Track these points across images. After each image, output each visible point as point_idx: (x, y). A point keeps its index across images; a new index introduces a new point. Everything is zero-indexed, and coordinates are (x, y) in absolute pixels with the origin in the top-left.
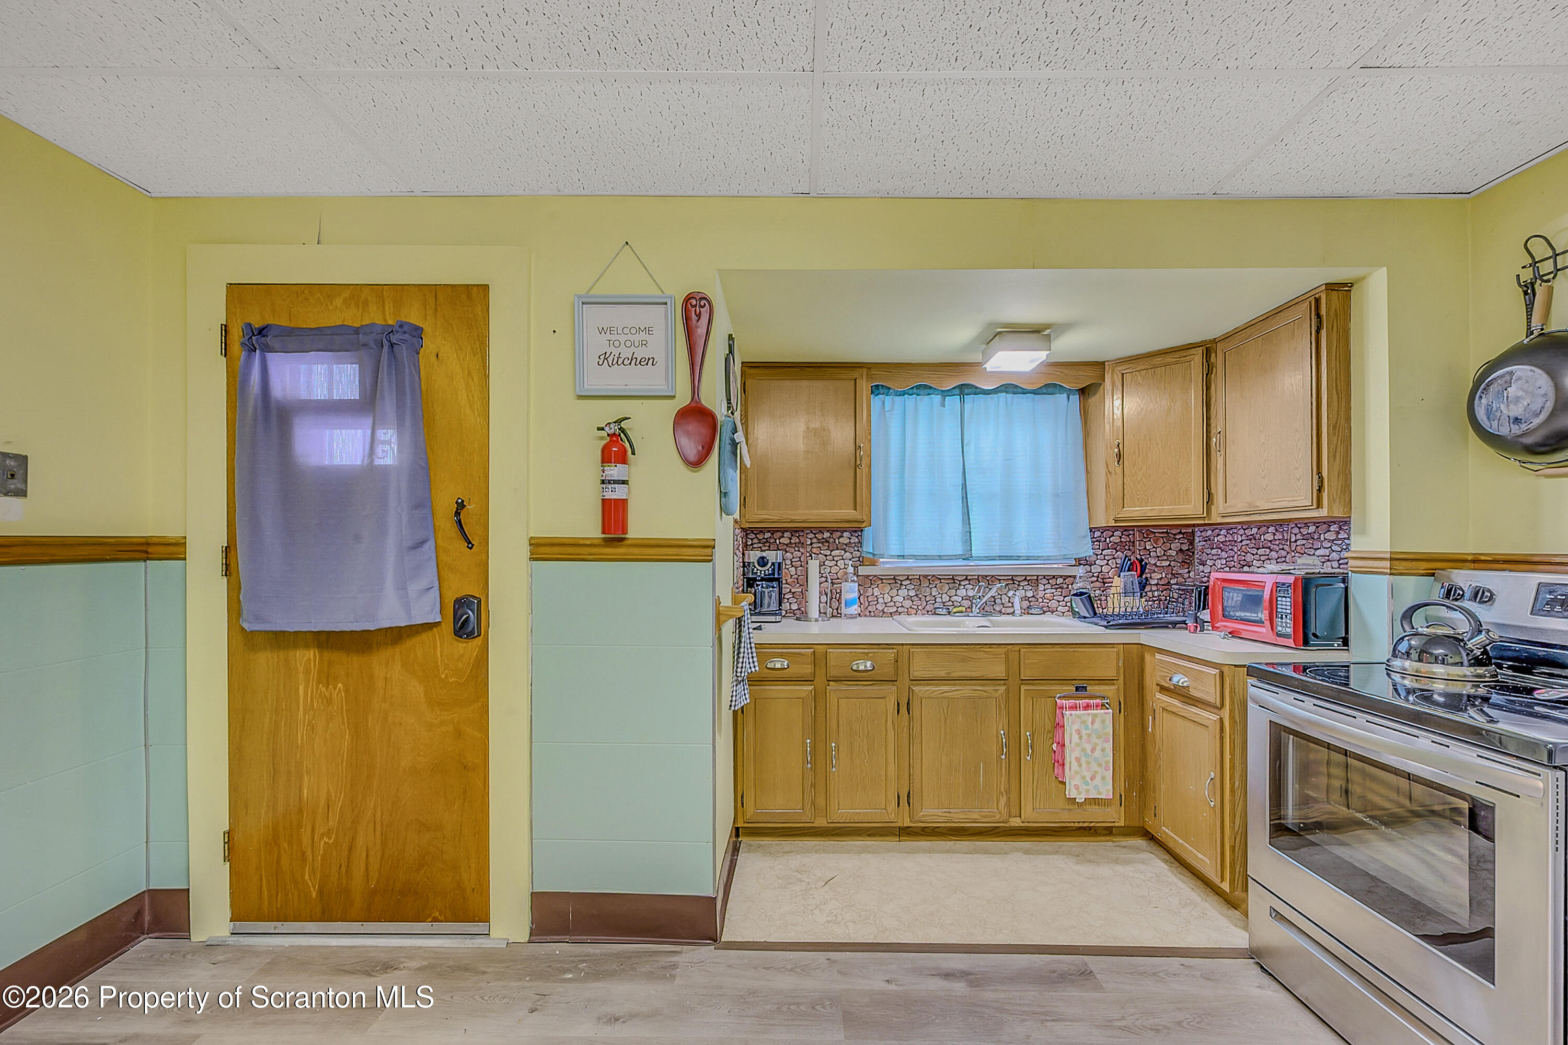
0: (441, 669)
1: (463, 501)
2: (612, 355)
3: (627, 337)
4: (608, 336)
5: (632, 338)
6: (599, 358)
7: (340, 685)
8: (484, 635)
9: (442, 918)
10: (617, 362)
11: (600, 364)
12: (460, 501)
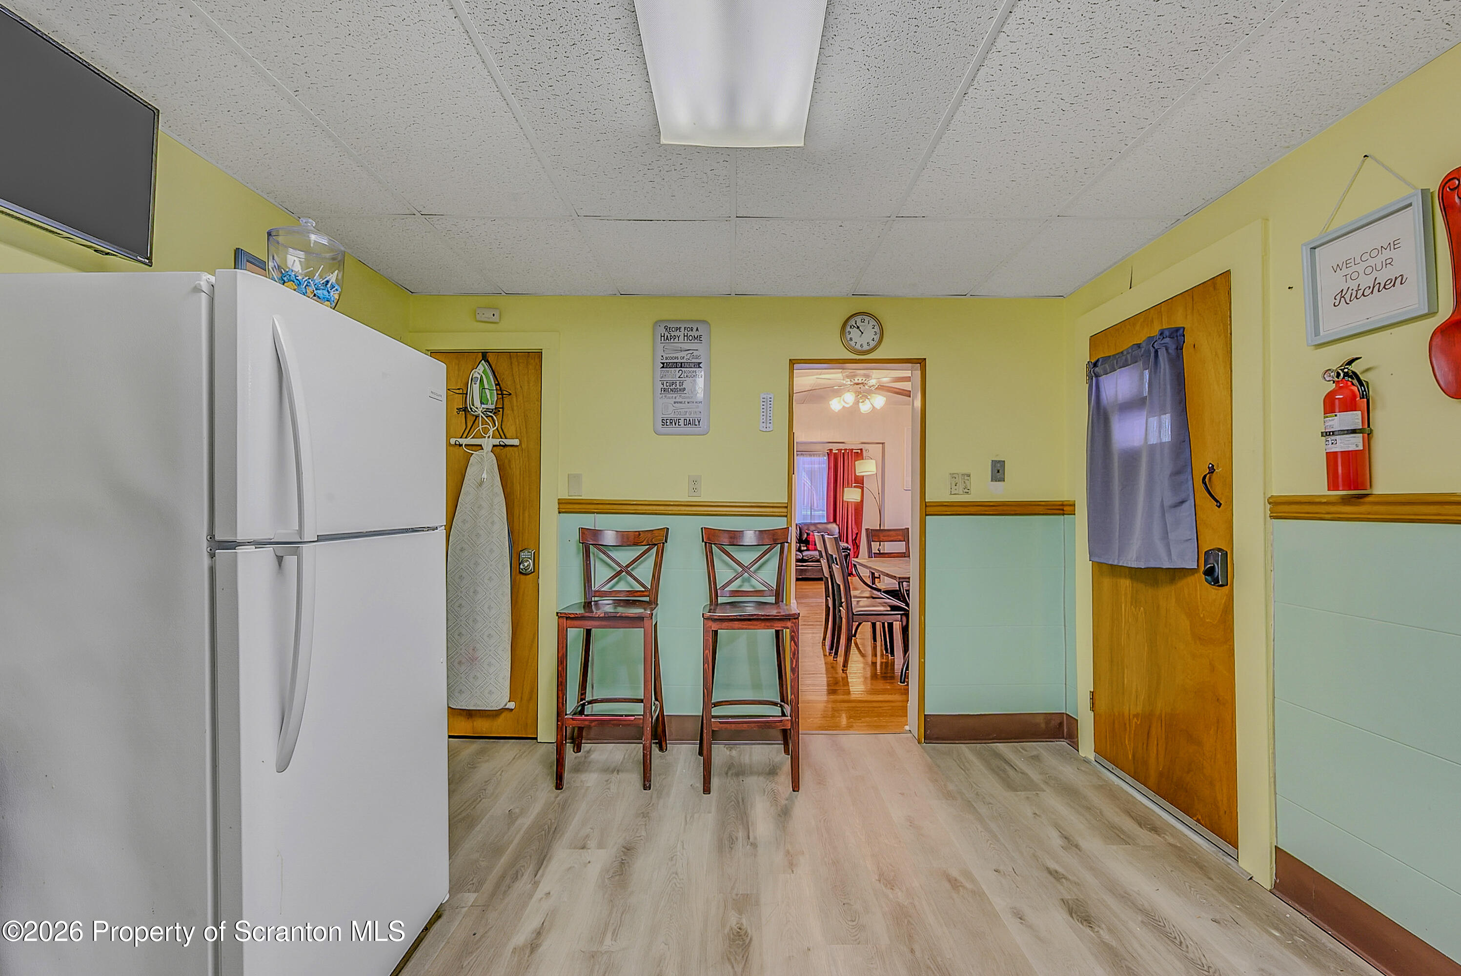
0: (1201, 609)
1: (1213, 466)
2: (1350, 289)
3: (1366, 264)
4: (1345, 271)
5: (1372, 262)
6: (1335, 299)
7: (1142, 608)
8: (1230, 585)
9: (1203, 823)
10: (1356, 296)
11: (1336, 305)
12: (1210, 466)
